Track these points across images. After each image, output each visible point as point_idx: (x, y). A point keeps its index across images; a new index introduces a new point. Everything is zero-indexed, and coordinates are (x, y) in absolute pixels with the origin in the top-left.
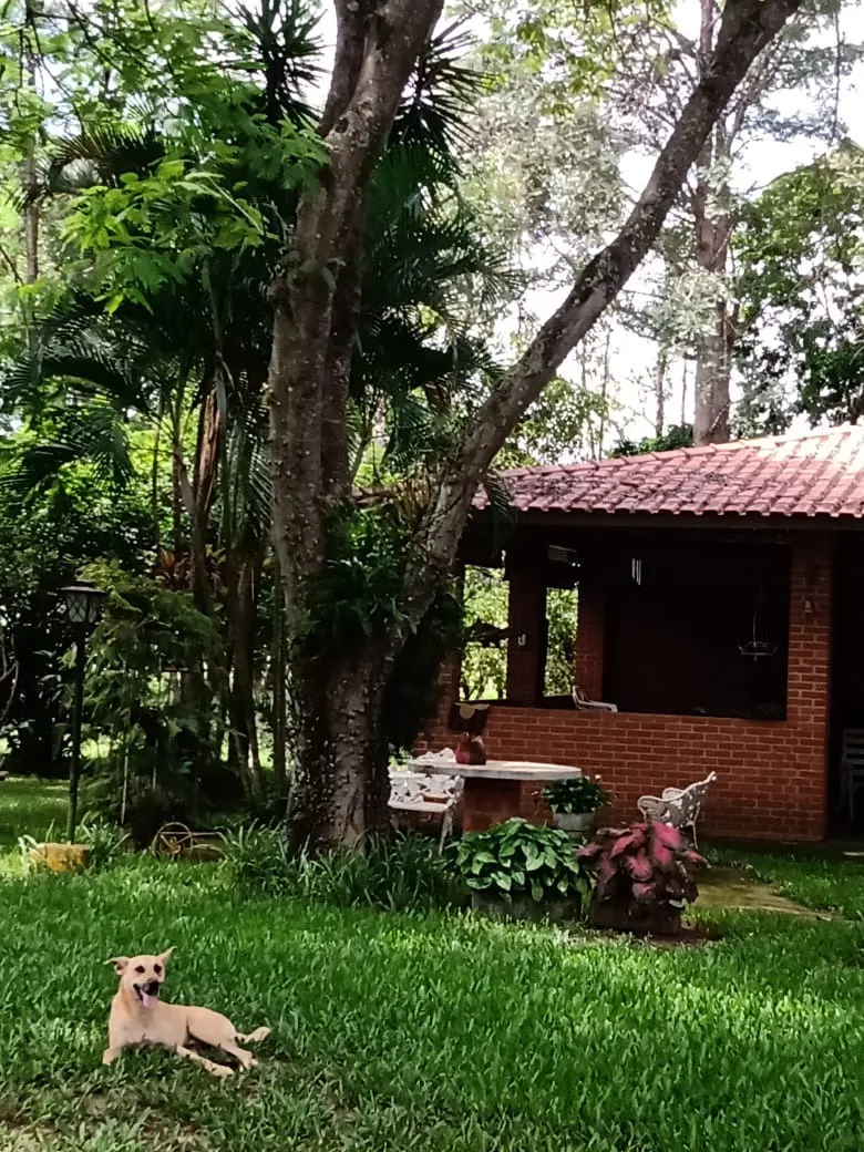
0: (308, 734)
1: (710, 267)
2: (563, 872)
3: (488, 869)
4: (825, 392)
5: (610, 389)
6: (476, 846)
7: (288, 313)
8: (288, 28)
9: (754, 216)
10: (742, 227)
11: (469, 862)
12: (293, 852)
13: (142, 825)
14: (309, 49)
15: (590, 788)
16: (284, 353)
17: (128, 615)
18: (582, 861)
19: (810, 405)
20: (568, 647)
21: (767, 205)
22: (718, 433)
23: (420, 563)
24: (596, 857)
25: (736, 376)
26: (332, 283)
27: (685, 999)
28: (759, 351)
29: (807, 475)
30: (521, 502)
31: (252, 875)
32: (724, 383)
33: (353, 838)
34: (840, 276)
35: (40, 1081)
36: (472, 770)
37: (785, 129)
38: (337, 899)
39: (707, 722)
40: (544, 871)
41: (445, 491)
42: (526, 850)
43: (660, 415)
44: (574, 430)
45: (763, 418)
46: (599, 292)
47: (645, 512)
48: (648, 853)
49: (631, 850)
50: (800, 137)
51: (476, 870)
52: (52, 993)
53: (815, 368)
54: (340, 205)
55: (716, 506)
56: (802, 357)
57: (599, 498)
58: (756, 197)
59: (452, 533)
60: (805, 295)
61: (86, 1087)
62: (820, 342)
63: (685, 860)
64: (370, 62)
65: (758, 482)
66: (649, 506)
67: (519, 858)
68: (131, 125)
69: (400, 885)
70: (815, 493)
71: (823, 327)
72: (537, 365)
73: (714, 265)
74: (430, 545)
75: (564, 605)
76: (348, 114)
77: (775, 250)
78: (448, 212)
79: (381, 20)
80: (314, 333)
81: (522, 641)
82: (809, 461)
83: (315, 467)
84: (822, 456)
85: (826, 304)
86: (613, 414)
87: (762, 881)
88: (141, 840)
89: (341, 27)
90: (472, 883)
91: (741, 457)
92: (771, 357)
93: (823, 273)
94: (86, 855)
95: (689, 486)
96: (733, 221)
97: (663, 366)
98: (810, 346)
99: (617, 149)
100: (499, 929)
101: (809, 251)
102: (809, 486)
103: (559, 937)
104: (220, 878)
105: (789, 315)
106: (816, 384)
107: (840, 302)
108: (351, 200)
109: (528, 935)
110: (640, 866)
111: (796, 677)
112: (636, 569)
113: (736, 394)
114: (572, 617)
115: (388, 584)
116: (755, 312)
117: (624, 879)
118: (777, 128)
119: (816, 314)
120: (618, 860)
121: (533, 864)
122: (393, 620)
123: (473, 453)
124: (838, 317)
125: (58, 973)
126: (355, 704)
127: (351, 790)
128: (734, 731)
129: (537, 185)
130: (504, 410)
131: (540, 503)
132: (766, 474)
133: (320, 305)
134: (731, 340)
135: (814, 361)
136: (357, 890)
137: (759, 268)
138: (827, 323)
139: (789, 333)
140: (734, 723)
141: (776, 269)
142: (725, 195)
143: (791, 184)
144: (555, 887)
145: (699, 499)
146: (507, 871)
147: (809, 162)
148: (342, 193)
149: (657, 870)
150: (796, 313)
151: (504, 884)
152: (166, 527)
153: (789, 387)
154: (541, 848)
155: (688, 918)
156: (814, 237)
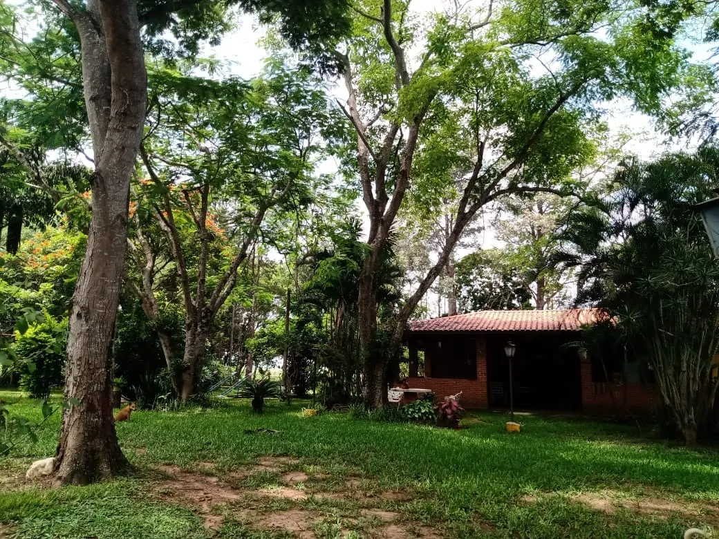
0: (369, 381)
1: (451, 277)
2: (430, 413)
3: (412, 412)
4: (478, 306)
5: (428, 307)
6: (409, 407)
7: (363, 283)
8: (356, 226)
9: (459, 266)
10: (457, 268)
11: (408, 411)
12: (366, 410)
13: (329, 406)
14: (361, 230)
15: (433, 395)
16: (362, 293)
17: (325, 355)
18: (435, 410)
19: (475, 309)
20: (422, 365)
21: (462, 263)
22: (454, 313)
23: (393, 340)
24: (438, 409)
25: (457, 303)
26: (373, 277)
27: (465, 440)
28: (462, 296)
29: (478, 322)
30: (412, 329)
31: (357, 415)
32: (455, 303)
33: (380, 406)
34: (480, 279)
35: (319, 456)
36: (406, 390)
37: (465, 246)
38: (377, 420)
39: (458, 380)
40: (425, 413)
41: (399, 323)
42: (421, 408)
43: (439, 312)
44: (420, 316)
45: (464, 311)
46: (433, 277)
47: (441, 331)
48: (451, 408)
49: (446, 407)
50: (469, 248)
51: (410, 413)
52: (318, 438)
53: (475, 300)
54: (374, 260)
55: (458, 328)
56: (472, 298)
57: (430, 328)
58: (460, 261)
59: (401, 333)
60: (472, 283)
61: (330, 457)
62: (476, 294)
63: (460, 410)
64: (380, 228)
65: (467, 323)
66: (442, 329)
67: (420, 410)
68: (321, 247)
69: (392, 417)
70: (481, 325)
71: (476, 290)
72: (419, 294)
73: (451, 276)
74: (396, 336)
75: (421, 355)
76: (375, 240)
77: (464, 273)
78: (394, 264)
79: (382, 220)
80: (368, 288)
81: (412, 362)
82: (478, 319)
83: (369, 319)
84: (481, 317)
85: (476, 285)
86: (428, 312)
87: (475, 417)
88: (329, 409)
89: (372, 222)
90: (409, 416)
91: (461, 319)
92: (465, 297)
93: (475, 279)
94: (317, 412)
95: (451, 324)
96: (455, 266)
97: (440, 300)
98: (473, 295)
99: (429, 251)
100: (416, 427)
101: (472, 273)
102: (479, 324)
103: (431, 428)
104: (349, 416)
105: (468, 288)
106: (475, 304)
107: (480, 285)
108: (376, 259)
109: (423, 427)
110: (449, 411)
111: (479, 369)
112: (440, 344)
113: (458, 306)
114: (423, 358)
115: (387, 345)
116: (461, 287)
117: (445, 415)
118: (464, 246)
119: (475, 287)
120: (444, 409)
121: (423, 411)
122: (388, 353)
123: (405, 314)
124: (480, 288)
125: (318, 434)
126: (380, 374)
127: (379, 394)
128: (465, 382)
129: (411, 259)
130: (412, 304)
131: (417, 329)
132: (469, 321)
133: (370, 281)
134: (456, 293)
135: (475, 298)
136: (382, 418)
137: (461, 277)
138: (478, 290)
139: (469, 292)
140: (464, 380)
141: (465, 278)
142: (453, 261)
143: (467, 258)
144: (428, 417)
145: (454, 327)
146: (417, 413)
147: (471, 253)
148: (374, 257)
149: (453, 411)
150: (470, 287)
151: (417, 416)
152: (329, 338)
153: (469, 305)
154: (425, 407)
155: (460, 424)
156: (473, 270)
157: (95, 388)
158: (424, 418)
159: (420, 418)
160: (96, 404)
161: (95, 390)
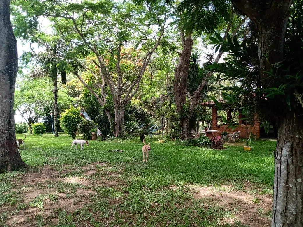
2: (208, 142)
3: (199, 142)
6: (198, 139)
11: (197, 141)
15: (226, 133)
16: (174, 89)
18: (210, 140)
23: (190, 110)
33: (186, 139)
36: (207, 131)
39: (245, 125)
41: (192, 102)
54: (178, 73)
67: (203, 140)
74: (191, 108)
80: (177, 87)
81: (228, 118)
94: (164, 141)
110: (216, 141)
117: (214, 143)
120: (213, 140)
121: (204, 141)
126: (185, 125)
127: (186, 134)
151: (201, 143)
154: (205, 139)
157: (4, 138)
158: (205, 144)
159: (203, 144)
160: (5, 144)
161: (4, 139)
